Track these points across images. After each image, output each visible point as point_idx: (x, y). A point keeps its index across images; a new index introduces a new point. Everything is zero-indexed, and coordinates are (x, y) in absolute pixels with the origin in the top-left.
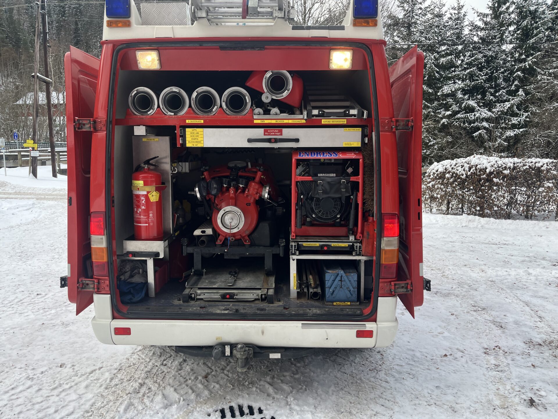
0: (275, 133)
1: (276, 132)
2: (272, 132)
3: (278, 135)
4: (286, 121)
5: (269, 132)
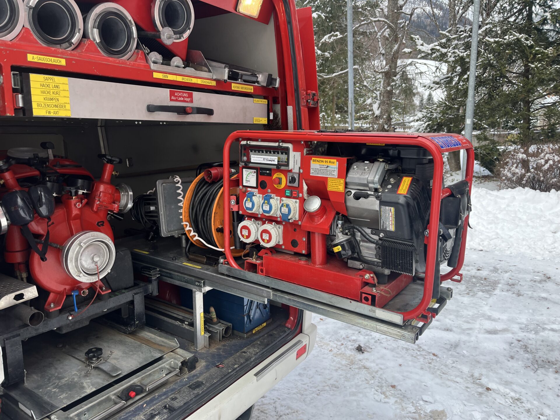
0: (183, 97)
1: (186, 97)
2: (180, 97)
3: (188, 102)
4: (194, 81)
5: (176, 96)
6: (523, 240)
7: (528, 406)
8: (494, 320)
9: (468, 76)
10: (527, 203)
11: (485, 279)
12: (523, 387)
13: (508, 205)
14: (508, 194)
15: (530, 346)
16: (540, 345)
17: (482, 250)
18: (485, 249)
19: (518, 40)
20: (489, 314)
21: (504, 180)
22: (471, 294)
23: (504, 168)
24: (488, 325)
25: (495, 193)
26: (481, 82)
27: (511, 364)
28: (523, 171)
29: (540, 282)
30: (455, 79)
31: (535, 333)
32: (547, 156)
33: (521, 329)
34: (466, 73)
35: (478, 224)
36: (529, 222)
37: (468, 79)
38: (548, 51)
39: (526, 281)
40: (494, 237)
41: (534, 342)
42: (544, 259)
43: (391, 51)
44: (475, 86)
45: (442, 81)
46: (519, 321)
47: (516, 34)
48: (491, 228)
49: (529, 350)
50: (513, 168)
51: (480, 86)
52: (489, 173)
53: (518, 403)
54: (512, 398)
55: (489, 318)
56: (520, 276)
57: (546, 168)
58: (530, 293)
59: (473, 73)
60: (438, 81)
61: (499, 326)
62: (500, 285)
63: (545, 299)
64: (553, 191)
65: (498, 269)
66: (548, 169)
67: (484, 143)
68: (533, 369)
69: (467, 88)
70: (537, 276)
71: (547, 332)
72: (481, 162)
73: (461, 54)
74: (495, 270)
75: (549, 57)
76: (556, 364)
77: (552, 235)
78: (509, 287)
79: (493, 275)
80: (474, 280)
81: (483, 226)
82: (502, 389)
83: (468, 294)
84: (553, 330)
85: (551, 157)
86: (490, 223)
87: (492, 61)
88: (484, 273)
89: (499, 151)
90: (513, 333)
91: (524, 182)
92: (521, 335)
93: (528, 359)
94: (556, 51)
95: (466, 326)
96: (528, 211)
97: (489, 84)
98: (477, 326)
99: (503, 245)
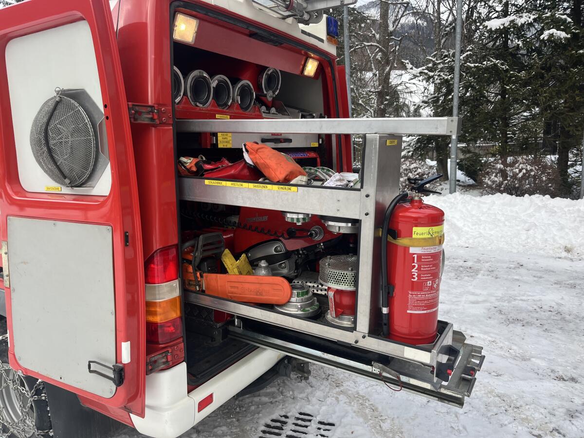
6: (502, 237)
7: (501, 345)
8: (477, 295)
9: (453, 96)
10: (506, 207)
11: (470, 268)
12: (497, 334)
13: (489, 209)
14: (489, 199)
15: (504, 311)
16: (512, 310)
17: (468, 247)
18: (470, 246)
19: (495, 65)
20: (473, 291)
21: (486, 187)
22: (459, 278)
23: (485, 177)
24: (472, 298)
25: (478, 199)
26: (463, 101)
27: (489, 321)
28: (501, 179)
29: (514, 268)
30: (441, 98)
31: (508, 303)
32: (521, 166)
33: (497, 300)
34: (450, 94)
35: (464, 225)
36: (506, 223)
37: (452, 98)
38: (521, 74)
39: (503, 268)
40: (478, 236)
41: (507, 308)
42: (518, 252)
43: (383, 72)
44: (459, 105)
45: (430, 101)
46: (496, 295)
47: (493, 60)
48: (476, 228)
49: (502, 313)
50: (493, 177)
51: (463, 105)
52: (474, 182)
53: (494, 344)
54: (489, 341)
55: (473, 294)
56: (499, 264)
57: (520, 176)
58: (505, 276)
59: (456, 94)
60: (427, 100)
61: (480, 299)
62: (482, 272)
63: (518, 280)
64: (527, 195)
65: (480, 261)
66: (522, 177)
67: (468, 155)
68: (506, 325)
69: (452, 107)
70: (512, 264)
71: (517, 301)
72: (466, 172)
73: (446, 77)
74: (479, 261)
75: (522, 80)
76: (523, 321)
77: (525, 232)
78: (489, 273)
79: (477, 264)
80: (461, 269)
81: (469, 227)
82: (482, 336)
83: (457, 278)
84: (522, 300)
85: (524, 166)
86: (473, 225)
87: (472, 83)
88: (469, 264)
89: (481, 162)
90: (491, 303)
91: (502, 189)
92: (497, 304)
93: (502, 319)
94: (528, 75)
95: (455, 300)
96: (506, 214)
97: (471, 103)
98: (464, 299)
99: (485, 242)
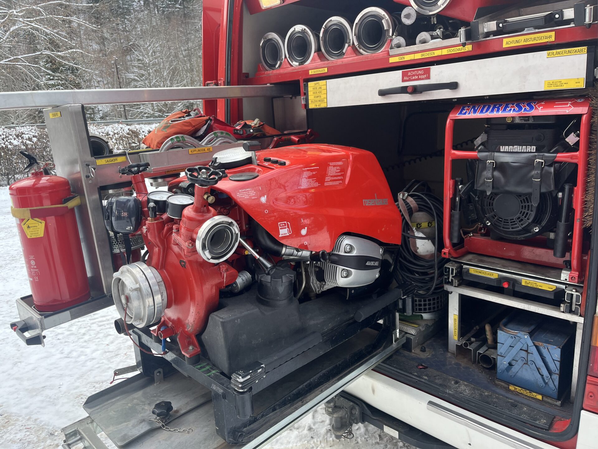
0: (418, 75)
1: (421, 75)
2: (414, 75)
3: (423, 79)
4: (437, 53)
5: (410, 76)
